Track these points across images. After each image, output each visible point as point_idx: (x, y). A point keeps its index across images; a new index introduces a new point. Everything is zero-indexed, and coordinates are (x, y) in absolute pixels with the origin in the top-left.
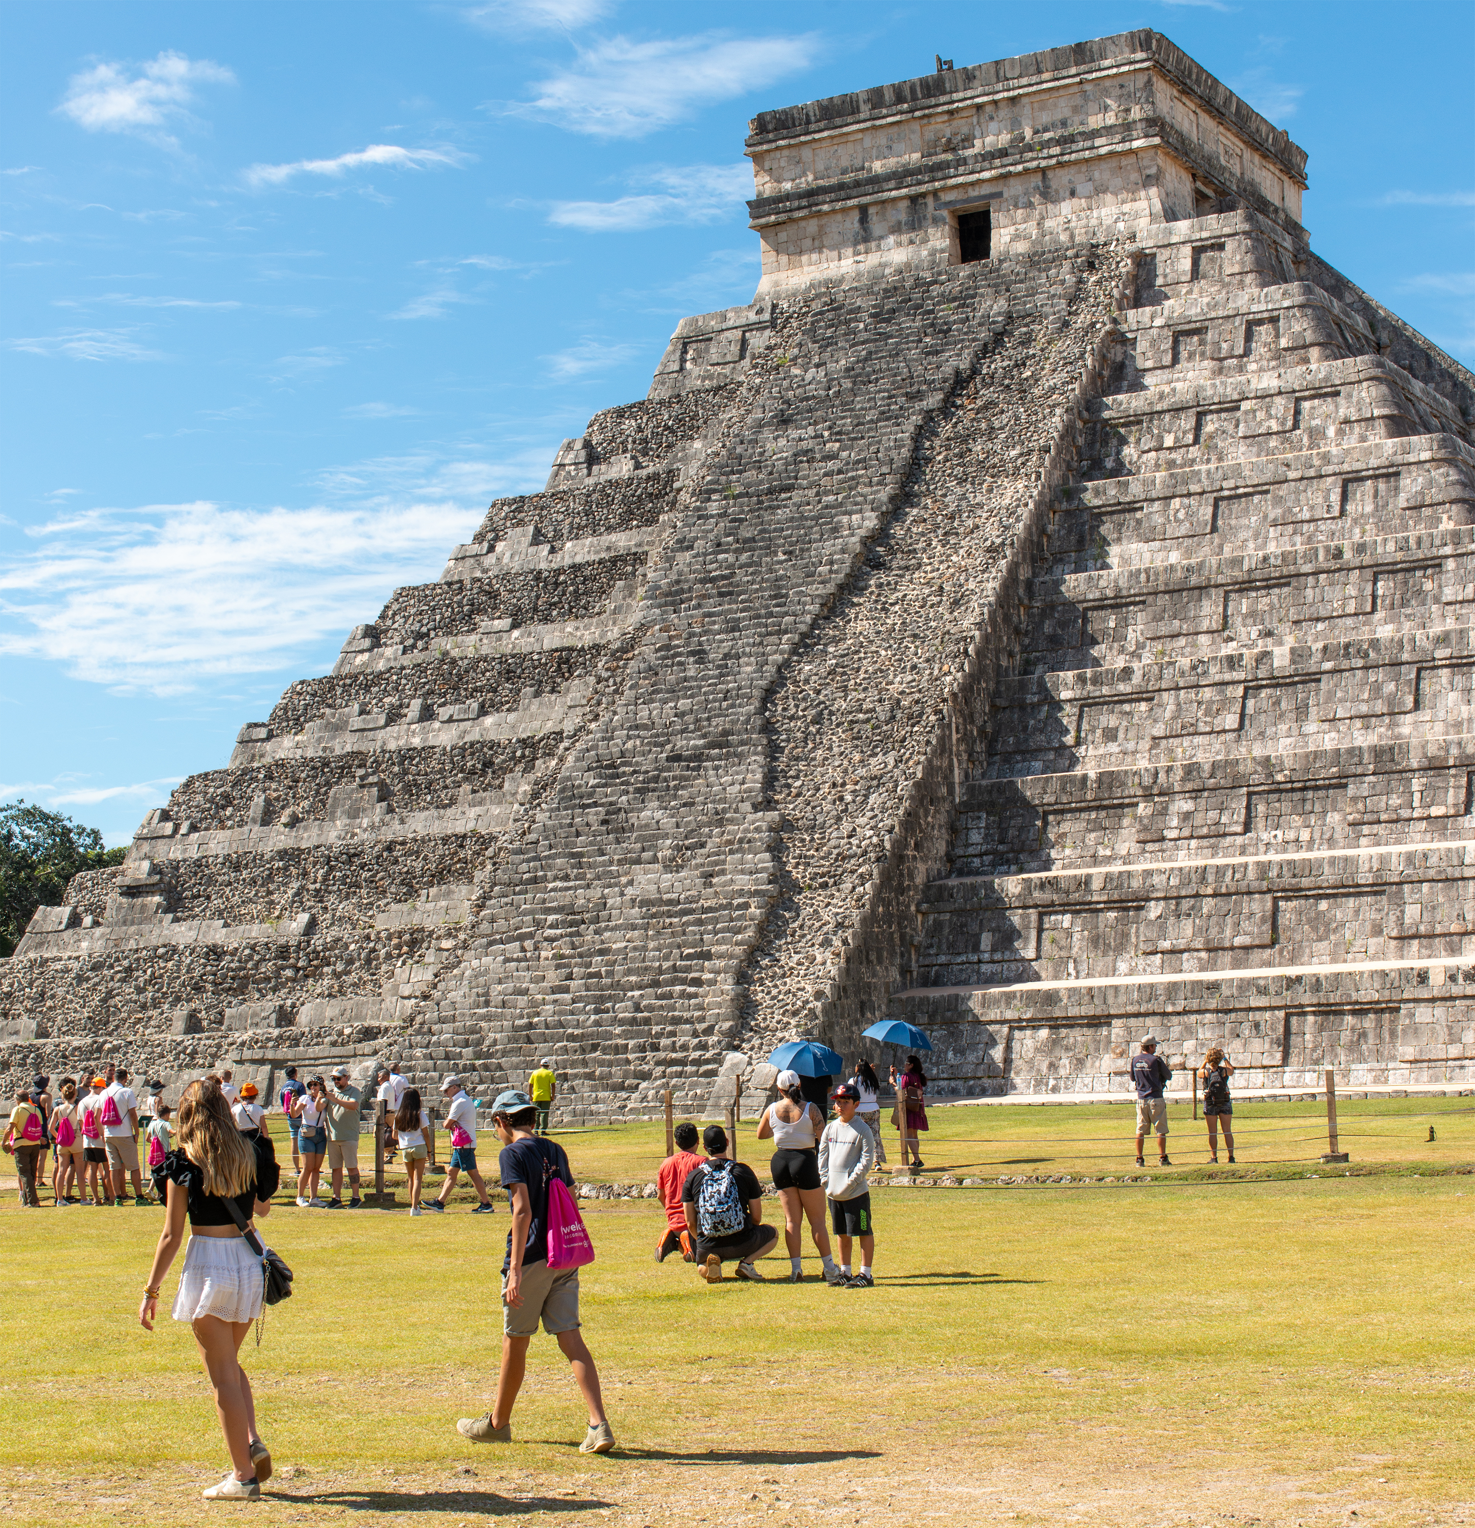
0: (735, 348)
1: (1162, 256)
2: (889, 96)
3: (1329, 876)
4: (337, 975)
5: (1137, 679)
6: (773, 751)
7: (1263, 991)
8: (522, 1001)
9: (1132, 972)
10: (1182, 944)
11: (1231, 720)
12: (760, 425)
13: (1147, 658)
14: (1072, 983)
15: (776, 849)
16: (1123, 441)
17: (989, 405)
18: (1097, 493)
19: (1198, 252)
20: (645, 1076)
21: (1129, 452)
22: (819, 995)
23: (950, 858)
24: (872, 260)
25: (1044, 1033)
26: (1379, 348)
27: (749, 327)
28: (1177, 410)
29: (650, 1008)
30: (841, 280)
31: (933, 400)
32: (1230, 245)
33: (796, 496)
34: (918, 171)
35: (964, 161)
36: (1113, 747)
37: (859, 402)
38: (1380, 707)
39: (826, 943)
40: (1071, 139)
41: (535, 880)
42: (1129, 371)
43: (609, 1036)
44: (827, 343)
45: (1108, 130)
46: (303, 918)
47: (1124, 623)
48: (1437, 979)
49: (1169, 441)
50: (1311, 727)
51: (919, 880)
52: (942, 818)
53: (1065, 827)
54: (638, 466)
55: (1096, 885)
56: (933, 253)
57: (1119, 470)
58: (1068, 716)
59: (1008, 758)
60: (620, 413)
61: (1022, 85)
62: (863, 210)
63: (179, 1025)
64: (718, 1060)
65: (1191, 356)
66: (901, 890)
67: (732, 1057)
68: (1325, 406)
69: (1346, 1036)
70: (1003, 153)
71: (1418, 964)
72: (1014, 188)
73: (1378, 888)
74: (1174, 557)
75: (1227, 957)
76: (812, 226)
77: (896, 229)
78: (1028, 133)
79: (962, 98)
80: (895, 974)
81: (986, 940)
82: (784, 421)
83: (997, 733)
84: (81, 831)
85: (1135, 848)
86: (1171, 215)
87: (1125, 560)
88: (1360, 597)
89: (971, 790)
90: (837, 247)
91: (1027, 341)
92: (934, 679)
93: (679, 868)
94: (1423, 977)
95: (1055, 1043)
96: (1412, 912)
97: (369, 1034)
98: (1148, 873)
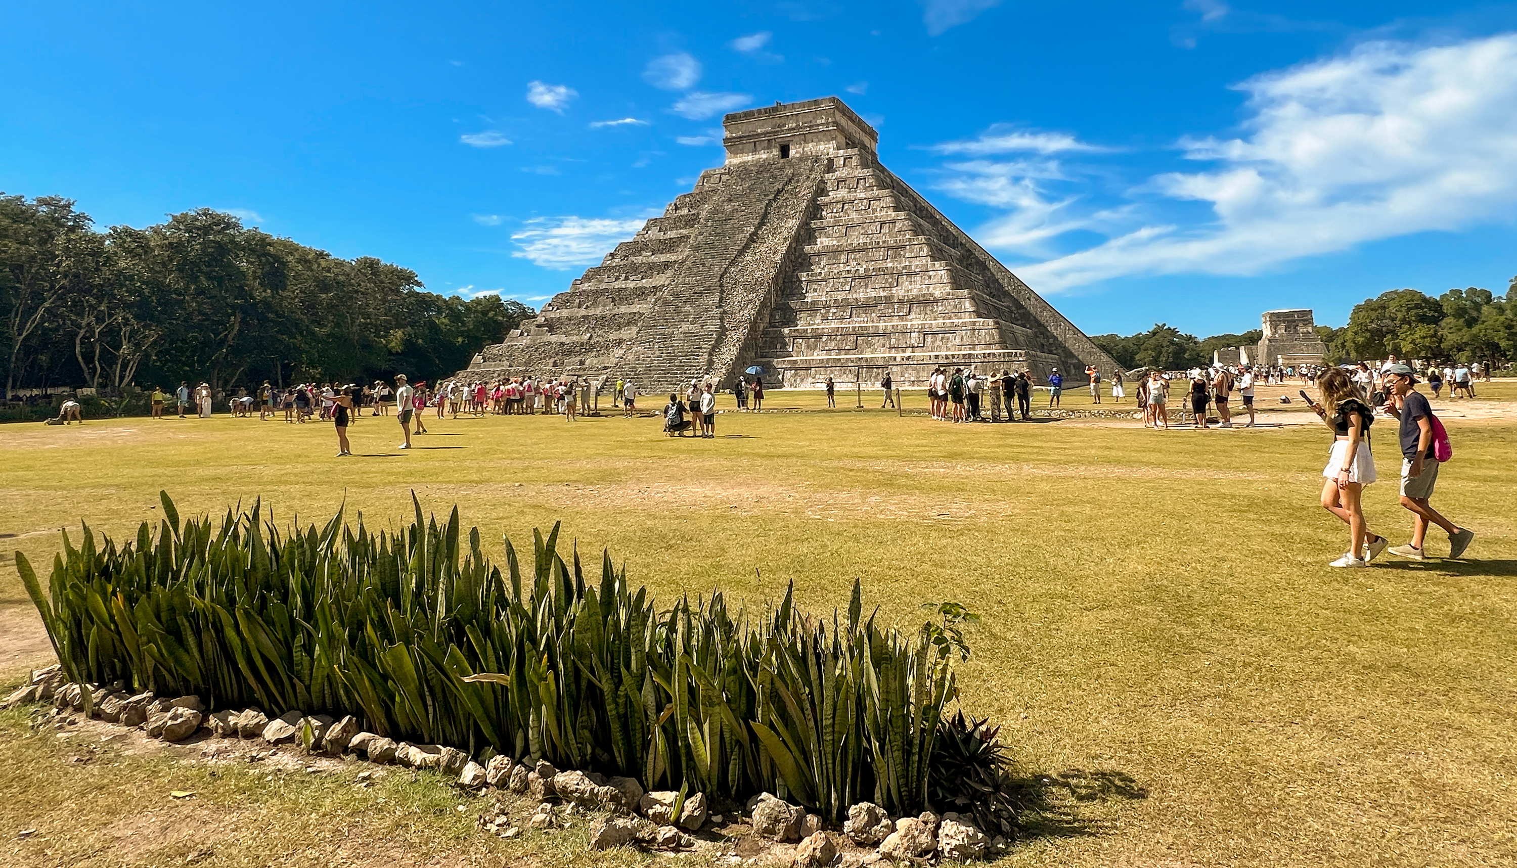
0: (718, 180)
1: (835, 159)
2: (763, 111)
3: (871, 330)
4: (597, 351)
5: (823, 275)
6: (722, 292)
7: (852, 362)
9: (818, 355)
10: (831, 348)
11: (848, 288)
12: (723, 201)
13: (826, 270)
14: (802, 358)
15: (722, 319)
16: (823, 210)
17: (787, 198)
18: (815, 224)
19: (845, 159)
20: (682, 381)
21: (824, 213)
22: (731, 360)
23: (770, 323)
24: (757, 156)
25: (793, 372)
26: (893, 188)
27: (722, 174)
28: (837, 202)
30: (748, 162)
31: (771, 197)
32: (854, 157)
33: (733, 221)
34: (771, 133)
35: (783, 131)
36: (816, 294)
37: (751, 196)
38: (887, 285)
39: (734, 345)
40: (812, 126)
41: (654, 326)
42: (825, 191)
44: (743, 179)
45: (822, 124)
46: (589, 335)
47: (820, 260)
48: (898, 359)
49: (835, 210)
50: (869, 290)
51: (761, 329)
52: (768, 312)
53: (802, 315)
54: (688, 211)
55: (809, 331)
56: (774, 156)
57: (821, 218)
58: (804, 285)
59: (787, 296)
60: (685, 196)
61: (800, 111)
62: (755, 143)
63: (551, 364)
64: (702, 377)
65: (842, 187)
66: (756, 331)
67: (706, 376)
68: (877, 203)
69: (874, 374)
70: (794, 129)
71: (894, 355)
72: (797, 139)
73: (884, 335)
74: (835, 243)
75: (843, 352)
76: (741, 146)
77: (764, 149)
78: (801, 124)
79: (783, 113)
80: (753, 354)
81: (779, 346)
82: (730, 200)
83: (784, 289)
84: (529, 308)
85: (820, 321)
86: (839, 148)
87: (822, 243)
88: (884, 256)
89: (776, 304)
90: (748, 153)
91: (798, 181)
92: (767, 274)
93: (694, 324)
94: (895, 359)
95: (796, 374)
96: (893, 341)
97: (605, 368)
98: (823, 329)
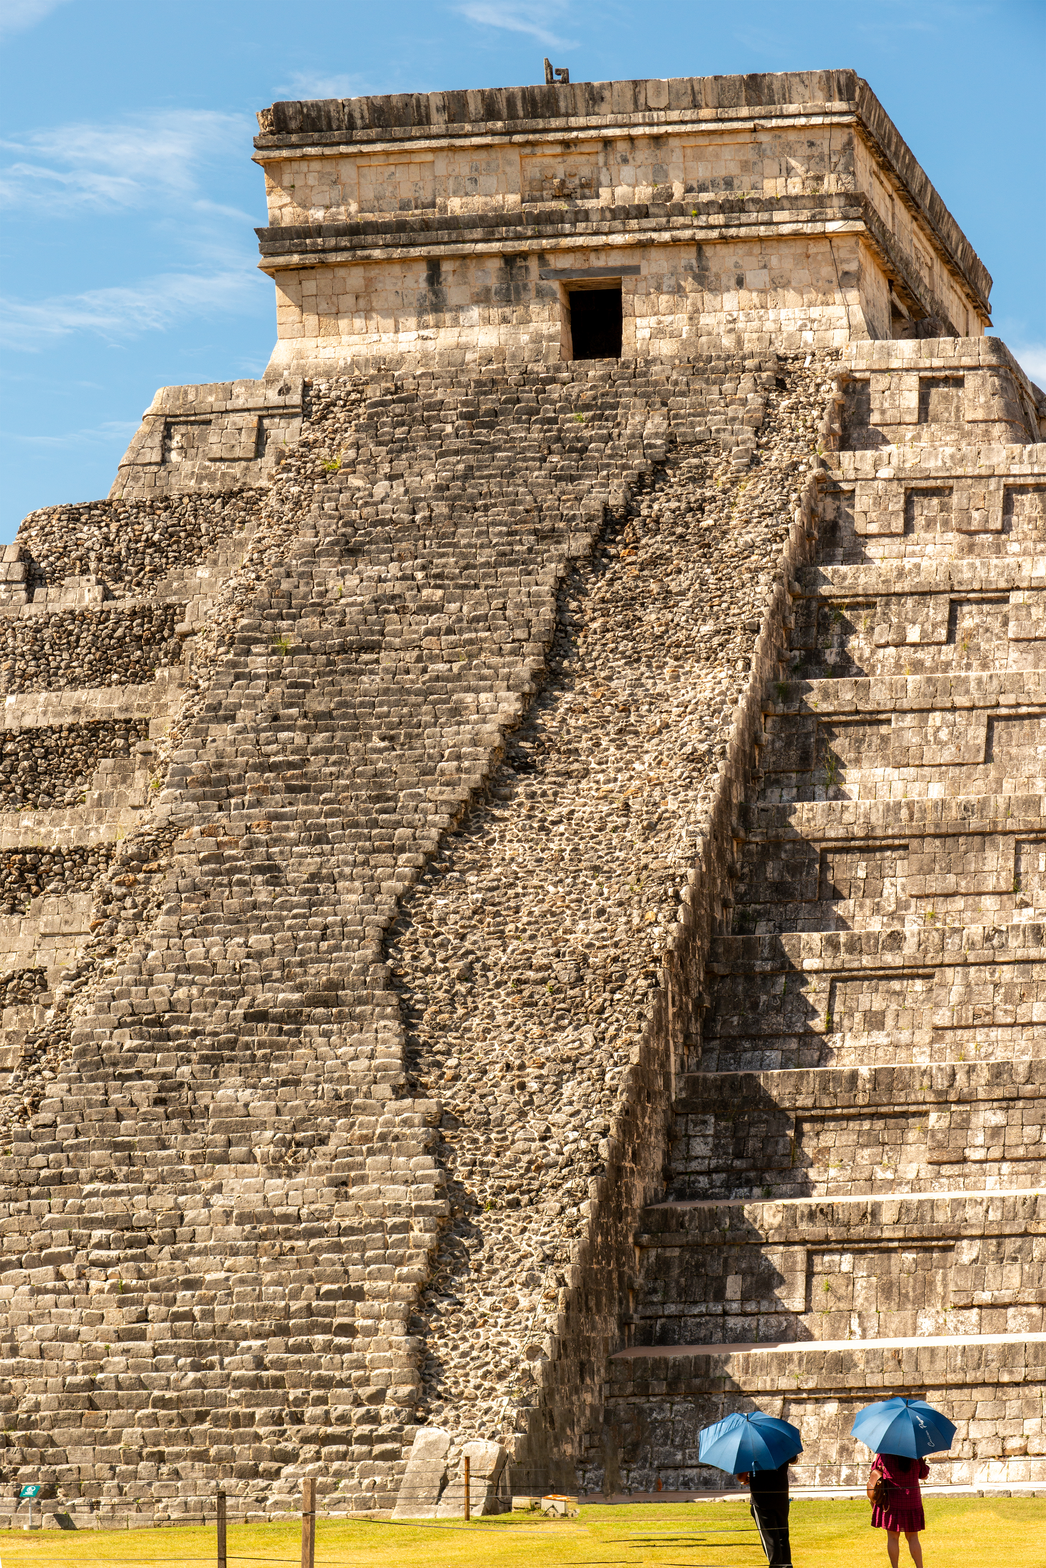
0: (248, 440)
1: (878, 384)
2: (474, 107)
5: (909, 948)
6: (407, 1014)
8: (72, 1349)
9: (939, 1331)
10: (1006, 1296)
12: (313, 554)
13: (917, 922)
14: (860, 1344)
15: (437, 1151)
16: (848, 629)
17: (655, 561)
18: (826, 695)
19: (927, 384)
20: (289, 1458)
21: (857, 644)
22: (533, 1352)
23: (667, 1175)
24: (446, 338)
25: (832, 1408)
27: (267, 412)
28: (924, 594)
29: (279, 1365)
30: (400, 361)
31: (576, 544)
32: (971, 381)
33: (387, 659)
34: (517, 220)
35: (586, 216)
36: (880, 1038)
37: (464, 536)
39: (532, 1282)
40: (740, 207)
41: (60, 1179)
42: (844, 533)
43: (223, 1401)
45: (793, 201)
47: (878, 873)
49: (913, 634)
51: (637, 1201)
52: (658, 1121)
53: (828, 1139)
54: (107, 595)
55: (887, 1216)
56: (537, 339)
57: (847, 667)
58: (813, 992)
59: (730, 1044)
60: (73, 515)
61: (672, 121)
62: (434, 265)
64: (402, 1436)
65: (929, 524)
67: (426, 1433)
70: (642, 212)
72: (657, 264)
74: (936, 791)
76: (355, 278)
77: (483, 298)
78: (678, 190)
80: (613, 1326)
81: (733, 1286)
82: (352, 550)
83: (715, 1008)
85: (927, 1171)
89: (692, 1084)
90: (393, 313)
91: (700, 477)
92: (635, 930)
93: (291, 1172)
98: (959, 1204)
